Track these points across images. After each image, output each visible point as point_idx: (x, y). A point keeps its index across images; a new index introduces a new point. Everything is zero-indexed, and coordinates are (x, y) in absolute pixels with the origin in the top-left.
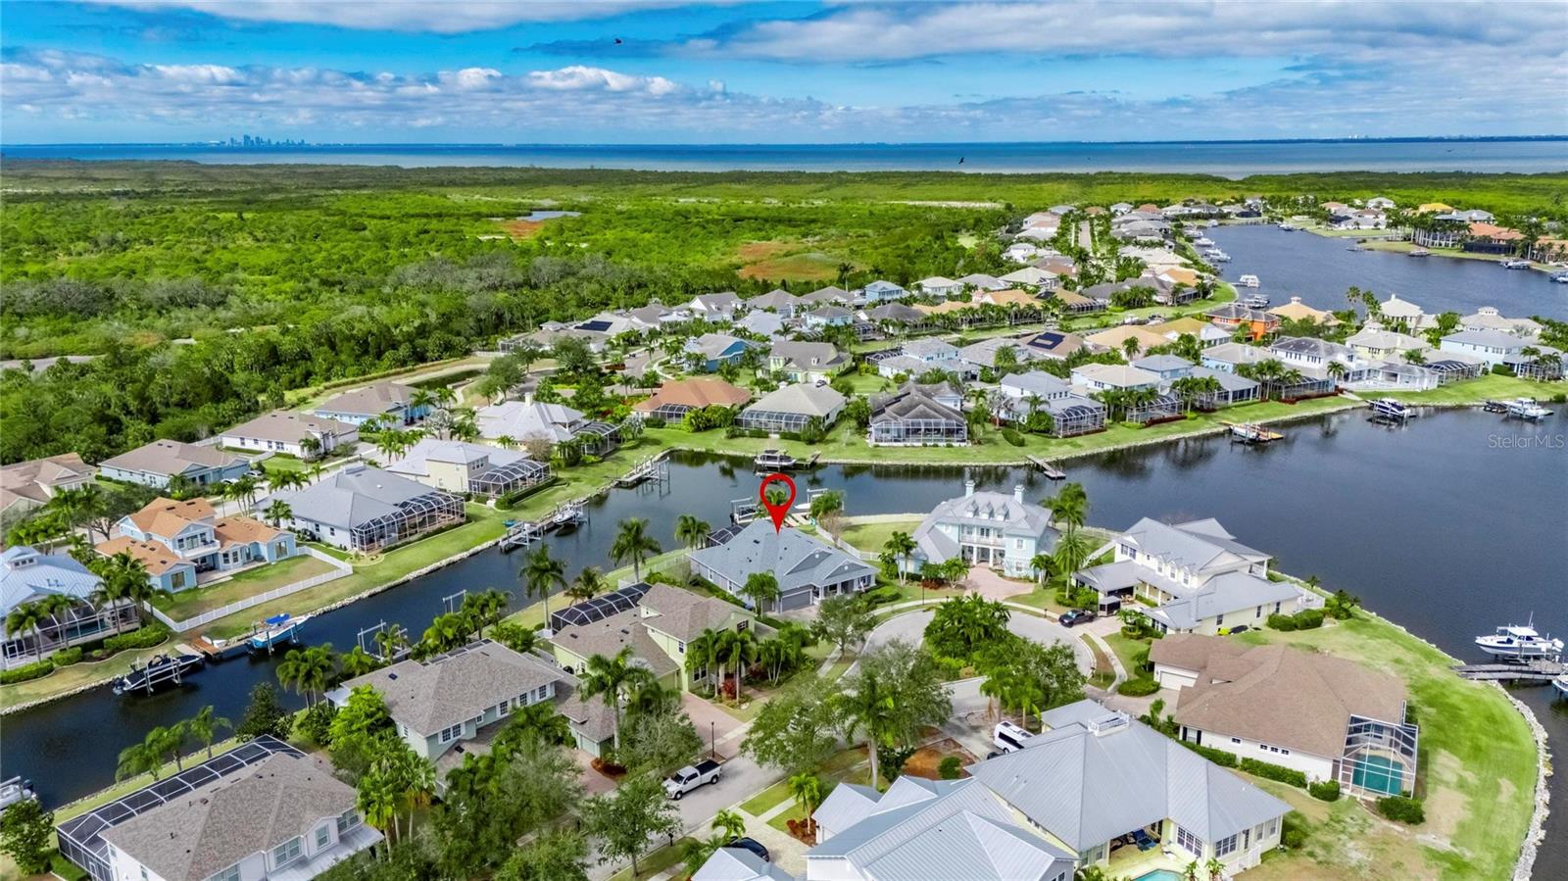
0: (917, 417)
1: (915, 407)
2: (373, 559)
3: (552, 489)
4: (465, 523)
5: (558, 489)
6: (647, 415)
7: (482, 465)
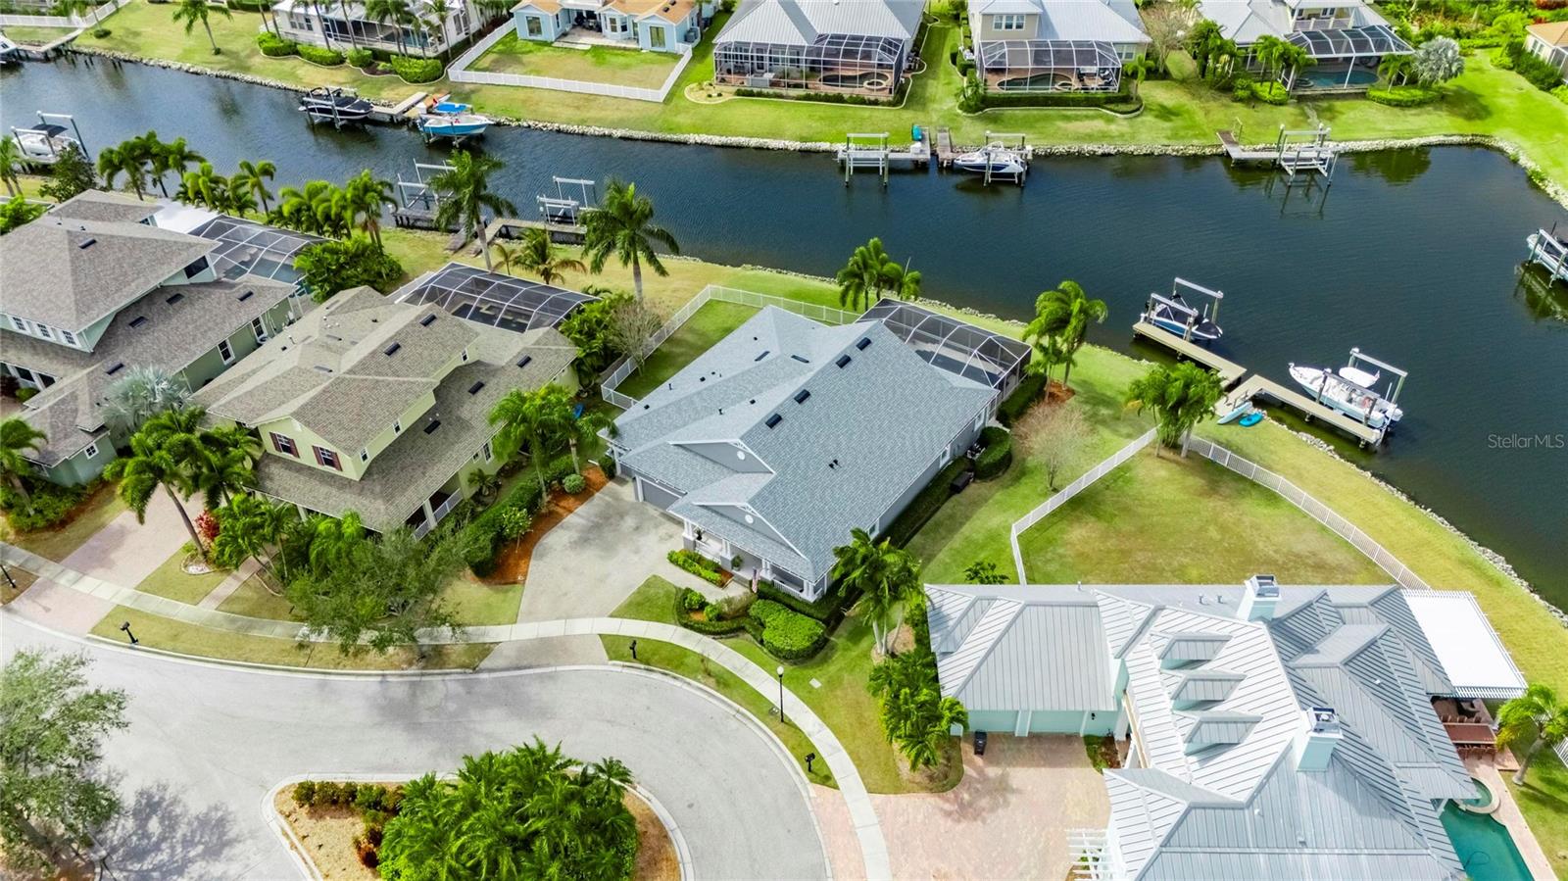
2: (710, 96)
3: (1091, 111)
4: (883, 104)
5: (1101, 116)
6: (1546, 54)
7: (1019, 27)
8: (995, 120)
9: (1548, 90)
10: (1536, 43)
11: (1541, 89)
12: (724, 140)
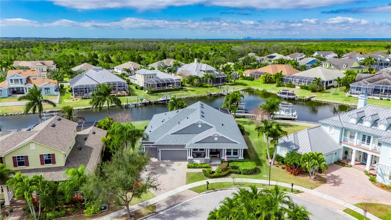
0: (381, 84)
1: (382, 79)
2: (74, 100)
3: (177, 92)
4: (126, 96)
5: (180, 92)
6: (248, 75)
7: (153, 77)
8: (157, 95)
9: (253, 81)
10: (245, 74)
11: (252, 81)
12: (86, 107)
